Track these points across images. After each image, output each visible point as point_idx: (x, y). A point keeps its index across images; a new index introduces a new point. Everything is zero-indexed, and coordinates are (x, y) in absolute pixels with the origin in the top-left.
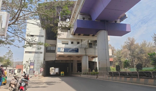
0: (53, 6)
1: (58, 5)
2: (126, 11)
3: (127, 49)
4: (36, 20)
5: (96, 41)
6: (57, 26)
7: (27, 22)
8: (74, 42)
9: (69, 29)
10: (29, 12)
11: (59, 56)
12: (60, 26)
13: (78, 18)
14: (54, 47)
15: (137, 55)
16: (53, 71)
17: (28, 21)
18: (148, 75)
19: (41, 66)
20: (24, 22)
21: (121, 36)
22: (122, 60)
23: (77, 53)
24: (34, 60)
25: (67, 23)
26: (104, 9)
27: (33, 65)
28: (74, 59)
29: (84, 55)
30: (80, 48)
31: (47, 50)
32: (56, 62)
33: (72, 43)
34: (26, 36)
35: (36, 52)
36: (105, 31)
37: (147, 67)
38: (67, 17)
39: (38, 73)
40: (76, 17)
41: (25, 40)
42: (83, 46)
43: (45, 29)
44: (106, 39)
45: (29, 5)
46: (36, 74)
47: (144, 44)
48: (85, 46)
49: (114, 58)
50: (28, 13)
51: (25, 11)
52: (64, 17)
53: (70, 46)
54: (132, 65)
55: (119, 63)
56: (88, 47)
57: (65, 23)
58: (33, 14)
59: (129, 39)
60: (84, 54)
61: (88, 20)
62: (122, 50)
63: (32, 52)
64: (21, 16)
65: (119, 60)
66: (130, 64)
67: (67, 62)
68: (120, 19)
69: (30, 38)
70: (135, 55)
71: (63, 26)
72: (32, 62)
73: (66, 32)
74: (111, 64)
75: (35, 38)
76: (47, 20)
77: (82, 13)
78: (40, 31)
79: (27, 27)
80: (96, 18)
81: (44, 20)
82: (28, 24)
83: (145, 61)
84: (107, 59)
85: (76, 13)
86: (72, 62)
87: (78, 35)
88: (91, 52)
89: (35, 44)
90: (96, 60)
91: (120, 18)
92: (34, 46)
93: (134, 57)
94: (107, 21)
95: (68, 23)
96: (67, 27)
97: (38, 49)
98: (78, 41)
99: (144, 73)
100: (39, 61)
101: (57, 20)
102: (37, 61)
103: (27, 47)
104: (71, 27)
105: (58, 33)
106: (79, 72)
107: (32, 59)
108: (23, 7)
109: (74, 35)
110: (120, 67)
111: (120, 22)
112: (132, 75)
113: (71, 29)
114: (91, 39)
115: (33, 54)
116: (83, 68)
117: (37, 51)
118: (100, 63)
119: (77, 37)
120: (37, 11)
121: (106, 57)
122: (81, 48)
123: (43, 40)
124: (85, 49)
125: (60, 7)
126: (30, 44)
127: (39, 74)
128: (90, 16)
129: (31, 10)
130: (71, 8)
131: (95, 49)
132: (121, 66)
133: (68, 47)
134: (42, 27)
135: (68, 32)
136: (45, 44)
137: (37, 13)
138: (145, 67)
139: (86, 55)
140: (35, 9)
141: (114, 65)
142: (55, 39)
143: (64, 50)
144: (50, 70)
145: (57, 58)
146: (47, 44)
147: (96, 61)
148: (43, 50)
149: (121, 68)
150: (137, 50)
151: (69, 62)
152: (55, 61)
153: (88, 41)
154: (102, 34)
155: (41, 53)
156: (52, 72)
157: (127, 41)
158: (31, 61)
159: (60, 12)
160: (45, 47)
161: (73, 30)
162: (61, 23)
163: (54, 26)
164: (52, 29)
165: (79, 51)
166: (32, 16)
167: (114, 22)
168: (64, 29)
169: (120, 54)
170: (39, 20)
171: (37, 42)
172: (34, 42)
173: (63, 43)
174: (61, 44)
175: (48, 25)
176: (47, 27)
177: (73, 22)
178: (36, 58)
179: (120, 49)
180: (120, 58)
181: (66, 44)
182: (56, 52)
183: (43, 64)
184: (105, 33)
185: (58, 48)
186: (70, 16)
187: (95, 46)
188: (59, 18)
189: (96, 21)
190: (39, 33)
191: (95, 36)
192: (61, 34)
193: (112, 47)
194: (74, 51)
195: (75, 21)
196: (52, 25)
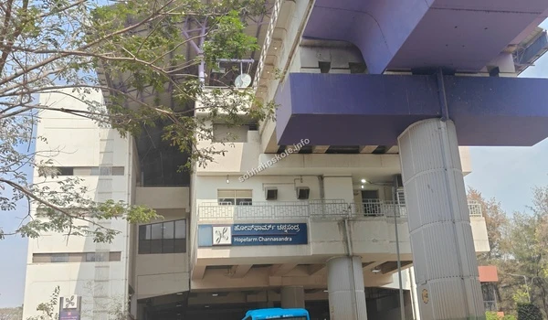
0: (167, 18)
1: (192, 8)
2: (542, 14)
4: (82, 91)
5: (399, 177)
6: (192, 113)
7: (38, 106)
8: (282, 190)
9: (254, 127)
10: (50, 56)
11: (208, 268)
12: (207, 111)
13: (296, 68)
14: (180, 224)
17: (43, 98)
20: (22, 105)
21: (531, 144)
23: (298, 247)
24: (80, 299)
25: (242, 95)
26: (425, 9)
28: (286, 282)
29: (338, 258)
30: (314, 220)
31: (145, 243)
32: (192, 301)
33: (272, 195)
34: (36, 173)
35: (86, 257)
36: (442, 124)
38: (238, 65)
41: (29, 195)
42: (329, 210)
43: (128, 133)
44: (448, 164)
45: (46, 20)
48: (340, 209)
49: (503, 265)
50: (40, 58)
51: (27, 50)
53: (262, 212)
55: (532, 293)
56: (357, 210)
57: (231, 96)
58: (67, 60)
60: (339, 249)
61: (348, 72)
62: (540, 220)
63: (69, 254)
64: (8, 75)
65: (532, 272)
67: (251, 299)
68: (515, 54)
69: (53, 183)
72: (67, 310)
73: (234, 139)
74: (488, 298)
75: (82, 184)
76: (140, 89)
77: (317, 42)
78: (105, 143)
79: (41, 130)
80: (386, 65)
81: (122, 86)
82: (43, 114)
84: (466, 272)
85: (285, 42)
86: (276, 298)
87: (300, 152)
88: (375, 241)
89: (78, 212)
90: (405, 280)
91: (513, 49)
92: (76, 222)
94: (449, 72)
95: (244, 94)
96: (241, 117)
97: (100, 238)
98: (304, 185)
100: (104, 301)
101: (188, 87)
102: (96, 303)
103: (42, 231)
104: (261, 117)
105: (198, 147)
107: (69, 291)
108: (16, 35)
109: (280, 151)
110: (542, 311)
111: (519, 70)
113: (261, 123)
114: (368, 167)
115: (73, 268)
117: (93, 247)
118: (431, 296)
119: (293, 164)
120: (85, 47)
121: (460, 264)
122: (322, 218)
123: (121, 188)
124: (343, 223)
125: (201, 18)
126: (59, 216)
128: (355, 49)
129: (56, 44)
130: (257, 18)
131: (395, 219)
132: (546, 306)
133: (250, 220)
134: (117, 123)
135: (245, 140)
136: (131, 213)
137: (89, 55)
139: (349, 257)
140: (78, 39)
141: (504, 305)
142: (184, 179)
143: (233, 236)
145: (196, 278)
146: (142, 209)
147: (407, 287)
148: (121, 243)
151: (261, 298)
152: (189, 294)
153: (356, 182)
154: (427, 139)
155: (115, 256)
158: (65, 304)
159: (204, 45)
160: (133, 224)
161: (275, 131)
162: (209, 99)
163: (177, 118)
164: (168, 132)
165: (310, 238)
166: (64, 75)
167: (488, 75)
168: (229, 125)
169: (533, 243)
170: (100, 91)
171: (94, 203)
172: (78, 201)
173: (227, 200)
174: (217, 204)
175: (144, 113)
176: (140, 121)
177: (269, 89)
178: (90, 283)
179: (532, 214)
180: (533, 262)
181: (238, 204)
182: (190, 250)
183: (127, 313)
184: (443, 134)
185: (202, 226)
186: (253, 61)
187: (397, 203)
188: (198, 74)
189: (391, 73)
190: (102, 155)
191: (390, 150)
192: (214, 153)
193: (484, 206)
194: (287, 239)
195: (281, 81)
196: (166, 109)
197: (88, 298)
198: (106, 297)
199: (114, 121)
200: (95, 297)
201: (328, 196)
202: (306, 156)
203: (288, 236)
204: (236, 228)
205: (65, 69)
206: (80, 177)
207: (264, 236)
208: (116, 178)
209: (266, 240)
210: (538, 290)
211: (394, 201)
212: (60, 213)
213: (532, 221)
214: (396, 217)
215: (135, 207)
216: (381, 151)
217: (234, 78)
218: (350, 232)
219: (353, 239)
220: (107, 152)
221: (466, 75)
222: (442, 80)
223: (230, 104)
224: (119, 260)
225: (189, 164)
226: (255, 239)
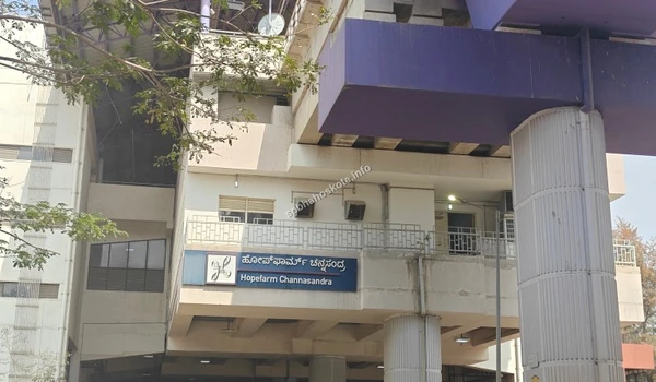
4: (9, 25)
5: (508, 195)
6: (186, 72)
8: (321, 203)
9: (284, 100)
11: (196, 318)
12: (208, 70)
13: (357, 12)
14: (157, 247)
23: (342, 296)
25: (264, 48)
28: (320, 349)
29: (404, 317)
30: (370, 255)
31: (98, 273)
32: (168, 369)
33: (306, 212)
35: (4, 289)
36: (583, 116)
42: (395, 239)
43: (80, 97)
44: (588, 182)
48: (411, 240)
53: (288, 236)
56: (439, 244)
57: (247, 50)
60: (407, 303)
61: (440, 23)
67: (263, 371)
76: (105, 26)
78: (43, 109)
84: (602, 353)
87: (355, 146)
88: (464, 293)
90: (508, 356)
94: (600, 34)
95: (268, 47)
96: (262, 84)
97: (23, 260)
98: (358, 198)
100: (26, 361)
101: (179, 30)
102: (14, 363)
105: (191, 129)
109: (325, 142)
113: (296, 97)
117: (15, 275)
121: (594, 340)
122: (383, 252)
123: (65, 185)
124: (416, 262)
131: (498, 261)
133: (269, 248)
135: (268, 121)
136: (76, 224)
139: (422, 317)
143: (239, 272)
145: (176, 333)
146: (93, 219)
147: (511, 369)
148: (60, 269)
151: (277, 372)
152: (163, 357)
153: (440, 199)
155: (49, 290)
160: (82, 241)
161: (316, 109)
162: (211, 52)
163: (159, 78)
164: (143, 100)
165: (362, 283)
168: (240, 97)
170: (40, 27)
171: (18, 205)
173: (233, 214)
174: (217, 220)
175: (107, 67)
176: (100, 80)
177: (312, 40)
178: (6, 331)
181: (250, 221)
182: (169, 289)
184: (584, 133)
185: (190, 253)
187: (502, 236)
188: (199, 11)
189: (508, 30)
190: (39, 128)
191: (498, 152)
192: (215, 140)
193: (640, 250)
194: (324, 281)
195: (332, 31)
196: (142, 64)
197: (3, 354)
198: (31, 353)
199: (57, 78)
200: (14, 353)
201: (392, 219)
202: (364, 151)
203: (327, 277)
204: (245, 259)
207: (289, 275)
208: (58, 166)
209: (292, 281)
211: (498, 232)
214: (499, 258)
215: (83, 215)
216: (483, 152)
217: (257, 19)
218: (425, 279)
219: (429, 288)
220: (46, 125)
221: (627, 41)
222: (587, 45)
223: (246, 62)
224: (56, 297)
225: (174, 154)
226: (274, 279)
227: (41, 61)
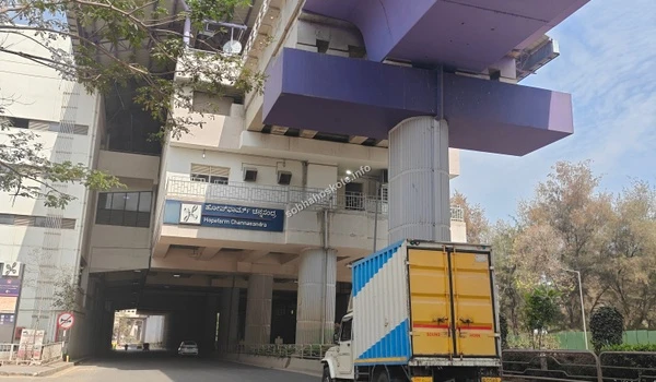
2: (550, 22)
3: (552, 224)
4: (46, 36)
5: (385, 172)
6: (172, 76)
8: (261, 171)
9: (239, 100)
11: (171, 246)
12: (188, 76)
13: (292, 43)
14: (146, 197)
15: (600, 260)
16: (132, 333)
18: (648, 373)
19: (59, 303)
21: (520, 152)
22: (520, 284)
23: (273, 234)
24: (23, 266)
25: (227, 65)
27: (12, 293)
28: (256, 269)
29: (313, 249)
31: (103, 212)
32: (150, 280)
33: (251, 176)
35: (35, 221)
36: (436, 123)
37: (649, 329)
38: (229, 28)
39: (39, 343)
40: (278, 35)
43: (96, 90)
44: (436, 166)
46: (30, 347)
47: (636, 203)
52: (212, 27)
53: (237, 193)
54: (570, 311)
56: (339, 202)
57: (215, 62)
59: (563, 172)
60: (316, 241)
61: (346, 55)
62: (520, 231)
63: (15, 216)
65: (505, 282)
66: (564, 310)
67: (216, 283)
68: (518, 59)
70: (587, 258)
71: (203, 78)
72: (7, 277)
73: (215, 112)
75: (37, 141)
76: (115, 41)
77: (316, 17)
78: (68, 97)
80: (388, 52)
81: (96, 37)
83: (638, 297)
85: (283, 12)
86: (244, 284)
87: (286, 134)
88: (353, 235)
89: (31, 171)
91: (517, 54)
92: (26, 182)
93: (586, 272)
94: (450, 70)
95: (230, 62)
96: (225, 87)
97: (52, 202)
98: (288, 169)
99: (628, 364)
100: (51, 272)
101: (168, 46)
102: (42, 273)
104: (248, 88)
105: (174, 116)
106: (279, 340)
107: (11, 257)
109: (266, 131)
111: (520, 75)
112: (565, 369)
113: (248, 96)
114: (357, 160)
115: (19, 232)
116: (303, 323)
117: (45, 212)
119: (277, 146)
123: (82, 151)
124: (322, 214)
127: (46, 344)
128: (357, 33)
131: (376, 215)
132: (514, 318)
133: (224, 200)
134: (82, 77)
135: (228, 114)
136: (89, 178)
138: (637, 326)
139: (325, 250)
142: (156, 149)
143: (203, 216)
144: (116, 323)
145: (157, 256)
146: (103, 175)
148: (77, 209)
149: (515, 326)
150: (600, 234)
151: (226, 284)
152: (147, 272)
153: (341, 174)
154: (418, 136)
155: (68, 223)
156: (127, 334)
157: (550, 183)
158: (5, 270)
160: (93, 191)
161: (261, 108)
162: (191, 62)
163: (153, 79)
164: (141, 94)
165: (286, 226)
166: (26, 14)
167: (488, 78)
168: (211, 95)
169: (511, 253)
170: (69, 38)
171: (49, 163)
172: (30, 159)
173: (200, 176)
174: (189, 180)
176: (111, 79)
177: (260, 61)
178: (36, 251)
179: (513, 225)
180: (508, 272)
181: (212, 182)
182: (154, 225)
183: (76, 286)
184: (436, 134)
185: (169, 201)
186: (245, 27)
187: (380, 199)
188: (182, 33)
189: (391, 63)
190: (64, 110)
191: (381, 143)
192: (190, 123)
193: (467, 211)
194: (261, 225)
195: (274, 55)
196: (142, 68)
197: (33, 266)
198: (54, 266)
199: (80, 74)
200: (41, 266)
201: (309, 184)
202: (292, 139)
203: (263, 221)
204: (208, 208)
205: (28, 7)
206: (36, 132)
207: (238, 219)
208: (77, 137)
209: (239, 223)
210: (508, 300)
211: (377, 196)
212: (8, 170)
213: (513, 231)
214: (377, 213)
215: (95, 172)
216: (370, 143)
217: (223, 43)
218: (329, 224)
219: (331, 230)
220: (69, 108)
221: (467, 74)
222: (441, 76)
223: (215, 70)
224: (73, 228)
225: (161, 133)
226: (227, 221)
227: (69, 62)
